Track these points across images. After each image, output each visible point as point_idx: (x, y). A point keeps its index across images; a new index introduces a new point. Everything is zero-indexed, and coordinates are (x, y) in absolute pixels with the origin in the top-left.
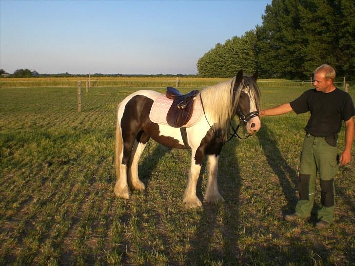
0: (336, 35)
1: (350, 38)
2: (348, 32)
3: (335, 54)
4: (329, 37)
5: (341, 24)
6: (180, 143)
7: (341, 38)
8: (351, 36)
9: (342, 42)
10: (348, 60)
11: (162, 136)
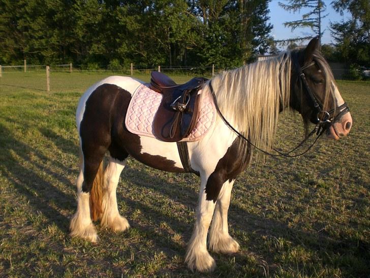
0: (13, 15)
1: (28, 19)
2: (27, 13)
3: (12, 36)
4: (5, 18)
5: (18, 4)
6: (176, 165)
7: (18, 19)
8: (29, 17)
9: (21, 23)
10: (28, 43)
11: (145, 154)
